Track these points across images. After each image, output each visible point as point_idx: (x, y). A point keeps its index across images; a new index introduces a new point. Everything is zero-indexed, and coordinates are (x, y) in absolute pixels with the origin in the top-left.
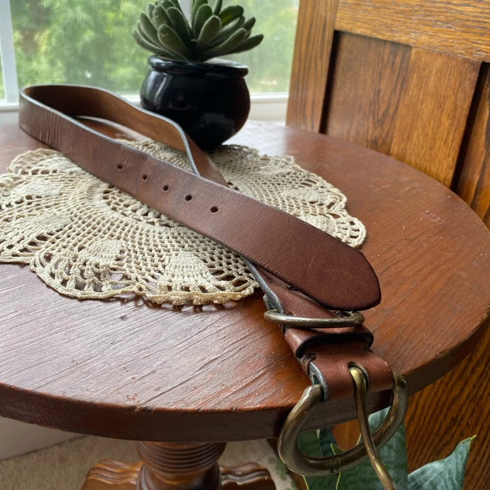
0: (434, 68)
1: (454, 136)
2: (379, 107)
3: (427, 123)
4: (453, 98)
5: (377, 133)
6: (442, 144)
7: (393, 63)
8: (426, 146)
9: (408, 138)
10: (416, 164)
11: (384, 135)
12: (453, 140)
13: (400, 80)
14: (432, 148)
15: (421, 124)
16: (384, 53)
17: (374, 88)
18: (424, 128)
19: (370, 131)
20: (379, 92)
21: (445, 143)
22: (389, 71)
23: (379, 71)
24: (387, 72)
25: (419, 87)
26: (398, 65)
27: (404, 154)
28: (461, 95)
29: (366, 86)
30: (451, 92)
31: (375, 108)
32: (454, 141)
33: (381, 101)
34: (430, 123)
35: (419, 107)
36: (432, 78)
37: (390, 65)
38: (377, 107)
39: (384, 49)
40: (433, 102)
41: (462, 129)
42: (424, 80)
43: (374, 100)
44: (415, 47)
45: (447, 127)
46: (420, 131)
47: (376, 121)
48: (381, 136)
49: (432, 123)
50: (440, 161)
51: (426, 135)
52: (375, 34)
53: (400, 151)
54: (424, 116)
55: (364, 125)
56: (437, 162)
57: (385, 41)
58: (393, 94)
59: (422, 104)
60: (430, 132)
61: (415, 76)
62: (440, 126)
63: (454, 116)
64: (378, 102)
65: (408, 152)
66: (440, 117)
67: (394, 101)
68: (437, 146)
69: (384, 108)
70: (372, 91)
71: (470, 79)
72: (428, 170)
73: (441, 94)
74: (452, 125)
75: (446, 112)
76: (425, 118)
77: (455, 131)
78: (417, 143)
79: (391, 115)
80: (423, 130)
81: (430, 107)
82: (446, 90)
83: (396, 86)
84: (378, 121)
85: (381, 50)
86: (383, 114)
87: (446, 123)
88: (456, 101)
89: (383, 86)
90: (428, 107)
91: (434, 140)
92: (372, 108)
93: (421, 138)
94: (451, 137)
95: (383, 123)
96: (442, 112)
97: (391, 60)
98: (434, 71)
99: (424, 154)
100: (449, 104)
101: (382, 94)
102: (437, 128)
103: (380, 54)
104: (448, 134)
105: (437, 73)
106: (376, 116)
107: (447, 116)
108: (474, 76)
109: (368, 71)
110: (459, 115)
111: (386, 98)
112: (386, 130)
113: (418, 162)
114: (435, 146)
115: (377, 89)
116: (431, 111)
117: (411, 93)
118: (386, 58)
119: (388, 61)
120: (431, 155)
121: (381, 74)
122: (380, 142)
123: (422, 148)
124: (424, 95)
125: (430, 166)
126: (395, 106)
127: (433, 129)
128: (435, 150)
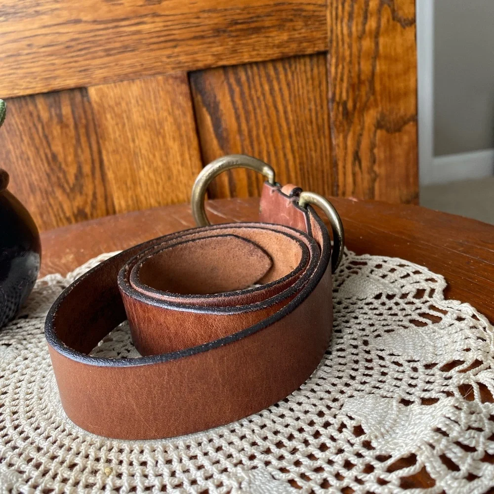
0: (131, 97)
1: (189, 154)
2: (64, 173)
3: (151, 156)
4: (170, 119)
5: (79, 201)
6: (180, 167)
7: (60, 117)
8: (162, 179)
9: (134, 183)
10: (159, 203)
11: (90, 198)
12: (190, 159)
13: (82, 131)
14: (169, 178)
15: (144, 161)
16: (38, 111)
17: (43, 157)
18: (150, 164)
19: (66, 206)
20: (54, 157)
21: (182, 165)
22: (58, 128)
23: (41, 134)
24: (56, 130)
25: (120, 126)
26: (70, 116)
27: (137, 201)
28: (178, 112)
29: (28, 159)
30: (165, 114)
31: (58, 178)
32: (193, 159)
33: (63, 166)
34: (154, 156)
35: (132, 145)
36: (134, 110)
37: (55, 120)
38: (61, 175)
39: (36, 106)
40: (147, 132)
41: (195, 143)
42: (125, 116)
43: (52, 169)
44: (92, 86)
45: (177, 150)
46: (146, 169)
47: (68, 190)
48: (86, 203)
49: (157, 154)
50: (185, 185)
51: (155, 170)
52: (16, 92)
53: (130, 202)
54: (143, 151)
55: (50, 205)
56: (182, 187)
57: (32, 96)
58: (79, 151)
59: (134, 141)
60: (160, 164)
61: (108, 116)
62: (169, 152)
63: (181, 136)
64: (60, 168)
65: (142, 198)
66: (165, 143)
67: (85, 156)
68: (175, 172)
69: (72, 171)
70: (42, 160)
71: (181, 94)
72: (176, 200)
73: (154, 121)
74: (182, 144)
75: (170, 136)
76: (146, 154)
77: (189, 148)
78: (149, 182)
79: (90, 173)
80: (150, 167)
81: (146, 139)
82: (158, 114)
83: (78, 140)
84: (72, 190)
85: (31, 108)
86: (76, 177)
87: (174, 146)
88: (175, 120)
89: (57, 148)
90: (143, 140)
91: (169, 169)
92: (54, 179)
93: (152, 175)
94: (187, 156)
95: (81, 187)
96: (164, 137)
97: (53, 113)
98: (133, 101)
99: (164, 188)
100: (169, 127)
101: (61, 158)
102: (166, 156)
103: (31, 114)
104: (182, 155)
105: (137, 102)
106: (66, 186)
107: (172, 140)
108: (184, 88)
109: (22, 140)
110: (186, 131)
111: (70, 158)
112: (90, 193)
113: (160, 199)
114: (172, 174)
115: (49, 156)
116: (151, 144)
117: (112, 137)
118: (45, 115)
119: (51, 118)
120: (172, 184)
121: (46, 137)
122: (88, 210)
123: (158, 183)
124: (131, 130)
125: (177, 196)
126: (90, 161)
127: (161, 160)
128: (175, 178)
